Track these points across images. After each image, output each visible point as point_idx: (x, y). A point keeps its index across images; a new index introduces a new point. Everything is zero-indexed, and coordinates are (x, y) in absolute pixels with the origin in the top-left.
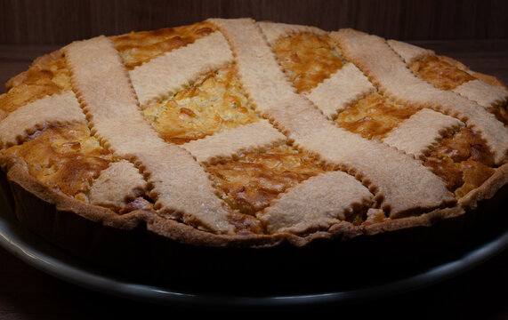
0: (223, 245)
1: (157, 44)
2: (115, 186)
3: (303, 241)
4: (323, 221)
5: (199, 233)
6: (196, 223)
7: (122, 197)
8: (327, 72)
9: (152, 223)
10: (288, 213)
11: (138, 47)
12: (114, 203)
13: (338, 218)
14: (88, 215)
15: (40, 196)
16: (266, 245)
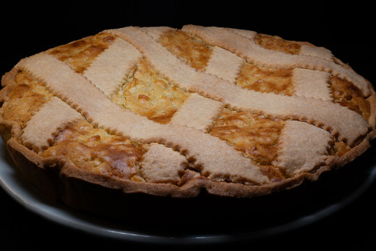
0: (269, 193)
1: (82, 53)
2: (164, 165)
3: (315, 177)
4: (320, 159)
5: (247, 188)
6: (243, 181)
7: (176, 172)
8: (205, 55)
9: (210, 187)
10: (296, 158)
11: (71, 57)
12: (171, 178)
13: (325, 154)
14: (156, 193)
15: (105, 185)
16: (295, 186)
